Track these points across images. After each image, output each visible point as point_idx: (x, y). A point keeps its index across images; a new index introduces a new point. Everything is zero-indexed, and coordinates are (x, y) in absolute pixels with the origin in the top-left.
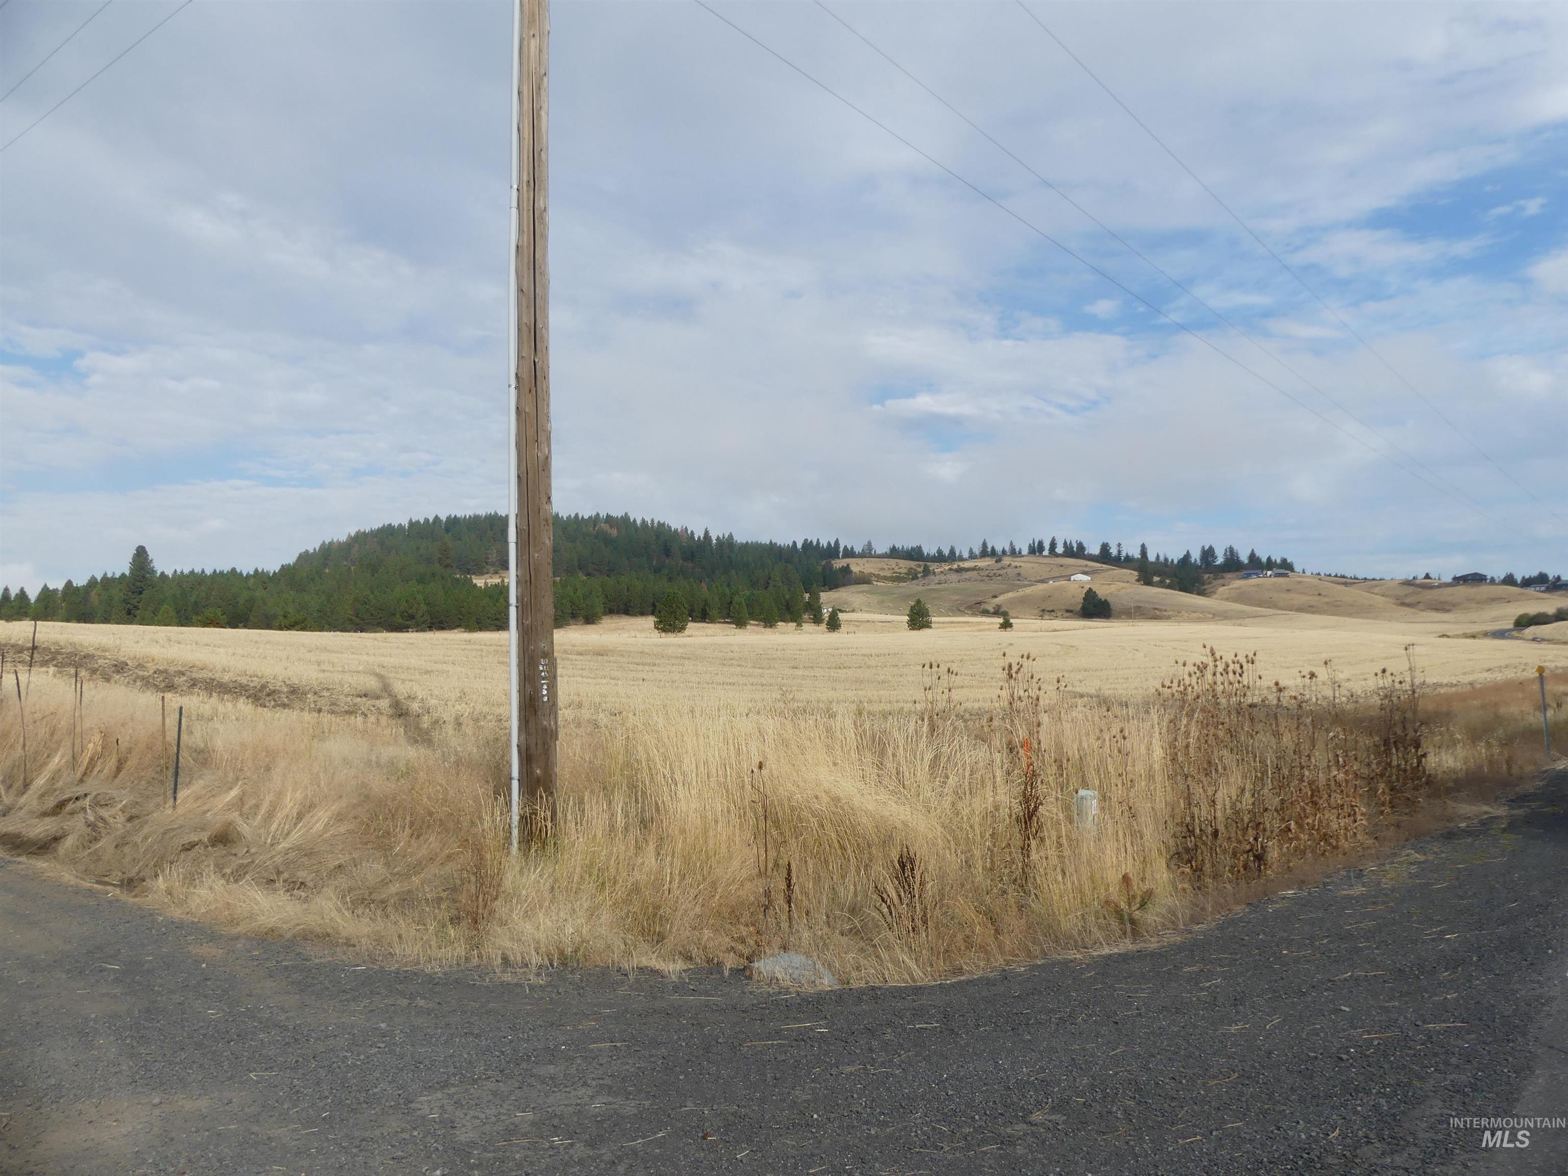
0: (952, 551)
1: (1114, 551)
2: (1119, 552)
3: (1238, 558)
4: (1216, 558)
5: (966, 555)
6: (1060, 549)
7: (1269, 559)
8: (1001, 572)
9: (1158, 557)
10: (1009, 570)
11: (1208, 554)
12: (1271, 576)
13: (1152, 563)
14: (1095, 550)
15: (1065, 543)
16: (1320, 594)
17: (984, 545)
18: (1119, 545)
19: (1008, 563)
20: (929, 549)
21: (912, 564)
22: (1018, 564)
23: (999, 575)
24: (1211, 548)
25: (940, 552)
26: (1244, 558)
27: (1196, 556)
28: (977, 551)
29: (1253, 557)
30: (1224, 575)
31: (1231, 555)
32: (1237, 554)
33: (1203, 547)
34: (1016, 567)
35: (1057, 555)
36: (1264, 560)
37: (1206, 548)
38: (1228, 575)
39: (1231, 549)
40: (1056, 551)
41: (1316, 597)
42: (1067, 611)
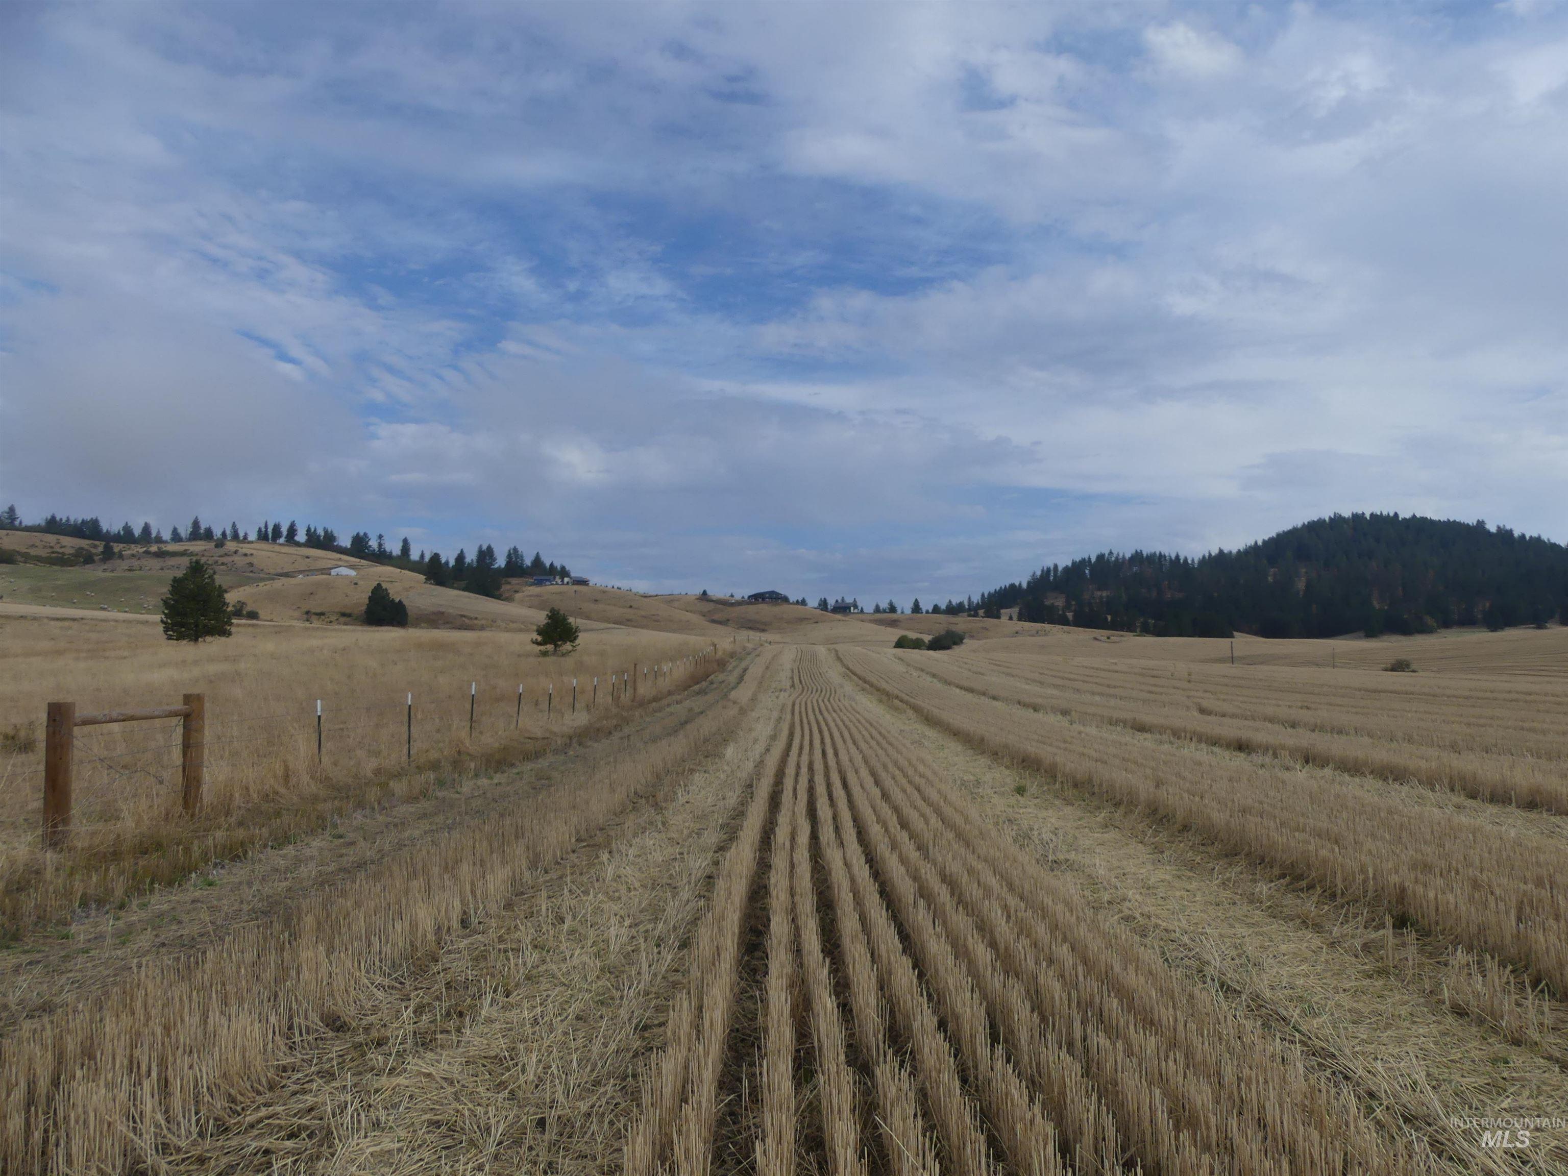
0: (146, 529)
1: (373, 544)
2: (380, 545)
3: (522, 560)
4: (495, 560)
5: (167, 535)
6: (301, 537)
7: (552, 565)
8: (225, 560)
9: (422, 556)
10: (236, 558)
11: (486, 554)
12: (568, 583)
13: (415, 562)
14: (345, 541)
15: (309, 530)
16: (631, 607)
17: (196, 524)
18: (380, 537)
19: (234, 549)
20: (111, 524)
21: (84, 543)
22: (249, 552)
23: (223, 564)
24: (490, 548)
25: (128, 530)
26: (529, 561)
27: (472, 556)
28: (184, 532)
29: (537, 561)
30: (510, 580)
31: (514, 557)
32: (522, 556)
33: (481, 547)
34: (246, 555)
35: (298, 544)
36: (548, 565)
37: (484, 548)
38: (514, 581)
39: (515, 550)
40: (297, 538)
41: (629, 610)
42: (343, 615)
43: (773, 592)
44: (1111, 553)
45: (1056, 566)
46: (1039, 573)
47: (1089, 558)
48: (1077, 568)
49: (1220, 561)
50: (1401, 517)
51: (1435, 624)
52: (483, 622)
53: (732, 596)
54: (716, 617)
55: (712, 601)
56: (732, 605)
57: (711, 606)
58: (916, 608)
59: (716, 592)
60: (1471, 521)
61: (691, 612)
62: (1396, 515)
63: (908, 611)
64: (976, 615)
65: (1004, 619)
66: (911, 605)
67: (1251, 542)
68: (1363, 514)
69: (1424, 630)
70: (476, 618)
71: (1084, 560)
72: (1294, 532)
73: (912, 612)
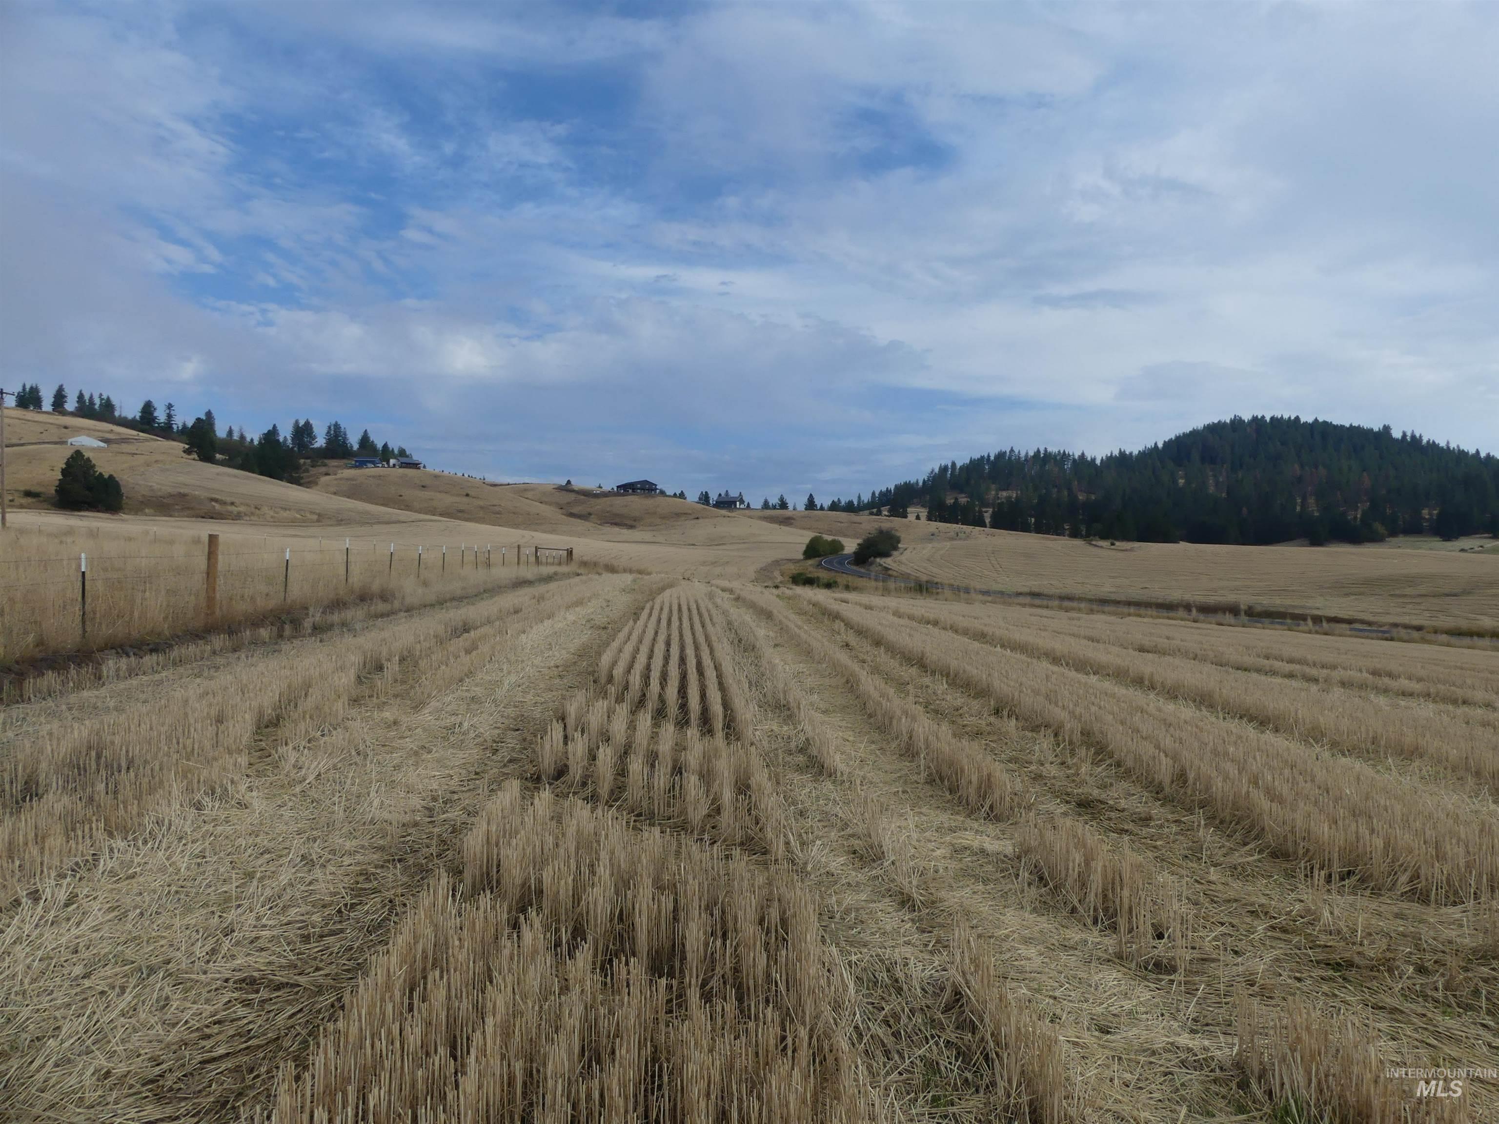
1: (161, 415)
2: (169, 416)
3: (345, 438)
4: (314, 438)
6: (71, 405)
7: (385, 446)
9: (230, 432)
11: (303, 432)
12: (394, 465)
15: (81, 397)
16: (467, 495)
18: (170, 406)
26: (354, 441)
27: (285, 434)
29: (365, 441)
30: (326, 461)
31: (336, 436)
32: (345, 434)
33: (297, 422)
35: (64, 413)
36: (380, 446)
37: (302, 423)
38: (334, 463)
39: (337, 426)
41: (465, 499)
42: (28, 494)
43: (646, 482)
44: (1012, 450)
45: (954, 464)
47: (989, 456)
48: (976, 465)
49: (1122, 461)
50: (1303, 420)
51: (1386, 532)
52: (242, 509)
53: (600, 487)
54: (576, 510)
55: (573, 491)
56: (596, 496)
57: (572, 496)
58: (811, 505)
59: (579, 483)
60: (1376, 426)
61: (546, 503)
62: (1297, 418)
63: (801, 507)
64: (879, 513)
65: (911, 517)
66: (805, 500)
67: (1150, 444)
68: (1263, 417)
69: (1375, 538)
70: (232, 504)
71: (982, 457)
72: (1194, 433)
73: (806, 509)
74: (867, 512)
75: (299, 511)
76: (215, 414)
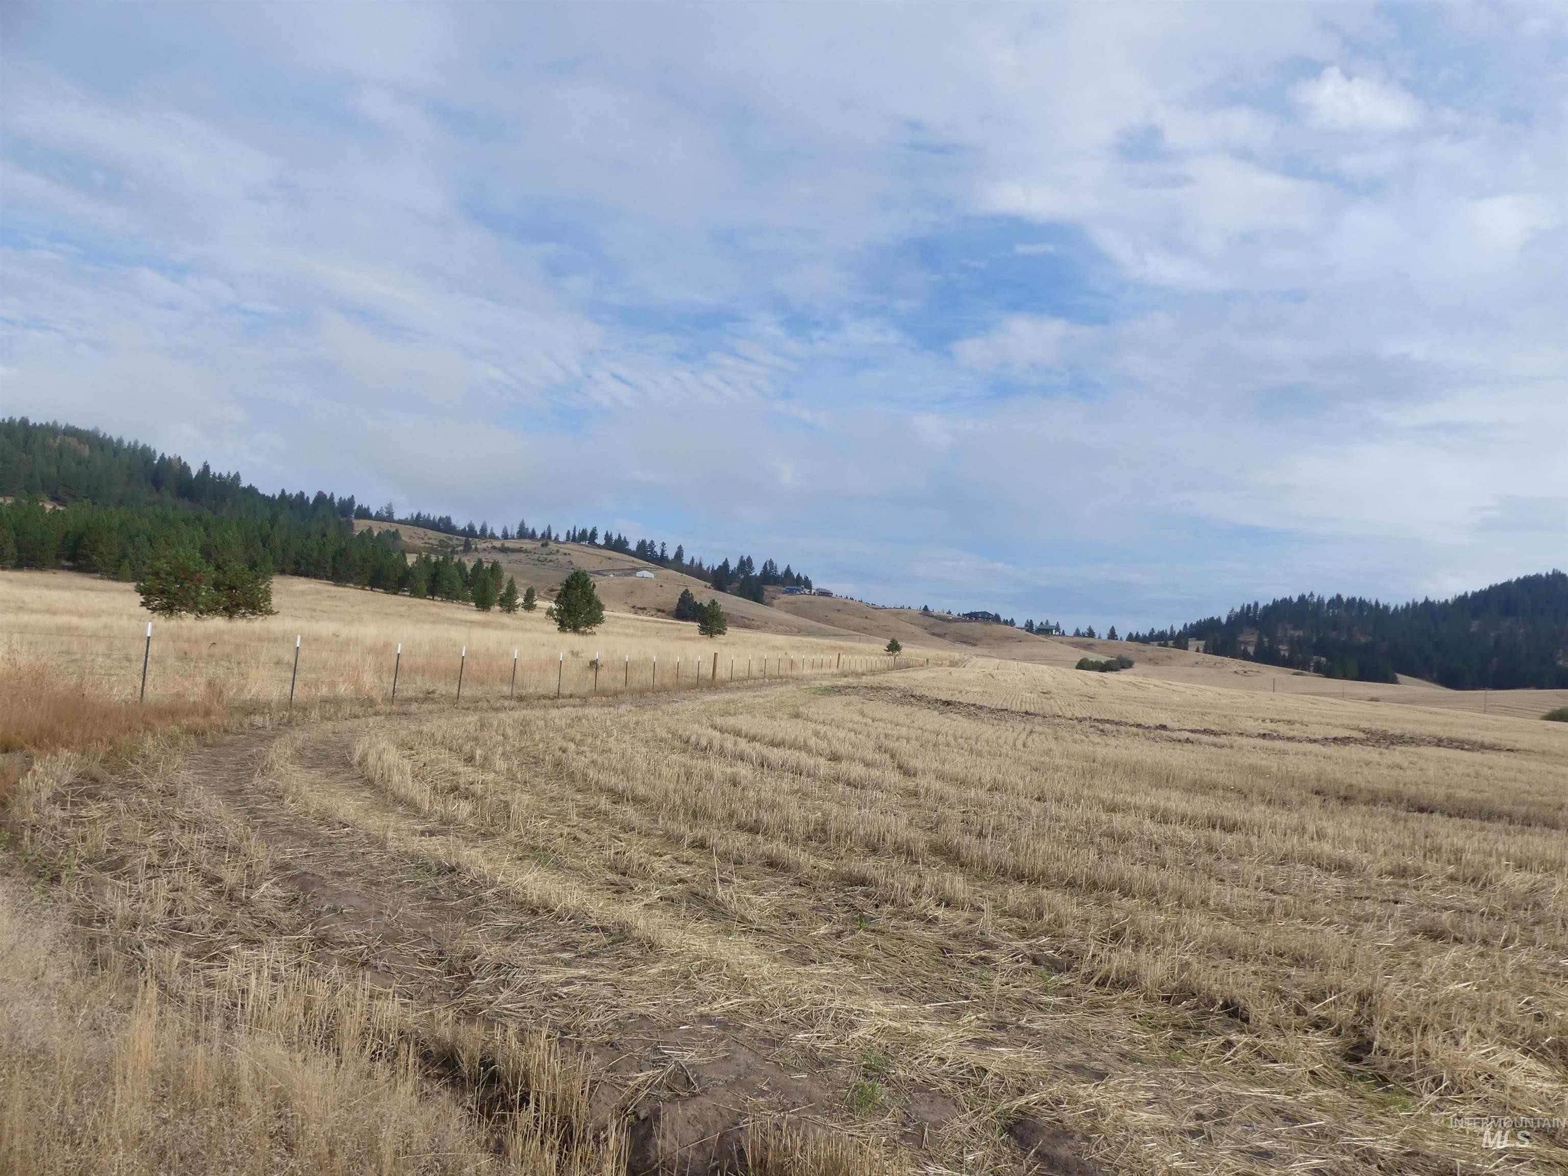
0: (484, 530)
1: (658, 550)
2: (663, 551)
3: (776, 571)
4: (753, 569)
5: (499, 533)
6: (600, 540)
7: (798, 575)
8: (549, 558)
9: (693, 560)
10: (560, 557)
11: (746, 564)
13: (687, 566)
14: (633, 546)
15: (607, 535)
16: (867, 618)
17: (522, 526)
18: (663, 544)
19: (556, 549)
20: (460, 523)
21: (443, 536)
22: (567, 552)
23: (551, 561)
24: (749, 559)
25: (471, 528)
26: (781, 570)
27: (733, 565)
28: (514, 531)
29: (788, 572)
30: (766, 587)
31: (769, 568)
32: (775, 567)
33: (742, 557)
34: (565, 554)
35: (600, 547)
36: (796, 576)
37: (745, 558)
38: (769, 588)
39: (771, 562)
40: (597, 541)
41: (866, 620)
42: (659, 610)
43: (987, 613)
46: (1238, 610)
47: (1290, 598)
53: (949, 613)
54: (936, 631)
55: (933, 616)
56: (949, 621)
57: (932, 620)
58: (1112, 635)
59: (937, 608)
61: (915, 625)
63: (1105, 637)
64: (1166, 645)
65: (1192, 650)
66: (1108, 632)
72: (1507, 586)
73: (1109, 638)
74: (1156, 643)
75: (788, 626)
76: (684, 547)
